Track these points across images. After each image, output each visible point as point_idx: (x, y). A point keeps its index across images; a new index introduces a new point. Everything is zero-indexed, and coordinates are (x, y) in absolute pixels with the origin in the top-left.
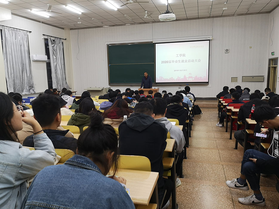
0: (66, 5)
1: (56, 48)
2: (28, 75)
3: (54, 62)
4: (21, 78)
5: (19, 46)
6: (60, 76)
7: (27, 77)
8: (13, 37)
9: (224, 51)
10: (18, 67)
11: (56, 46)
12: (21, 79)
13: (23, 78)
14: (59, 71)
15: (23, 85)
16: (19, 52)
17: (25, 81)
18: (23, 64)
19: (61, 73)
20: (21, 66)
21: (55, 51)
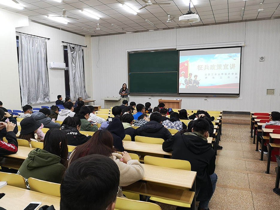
0: (82, 10)
1: (75, 56)
2: (44, 83)
3: (72, 70)
4: (37, 85)
5: (36, 54)
6: (78, 85)
7: (43, 85)
8: (30, 44)
9: (259, 59)
10: (34, 74)
11: (75, 53)
12: (37, 87)
13: (38, 86)
14: (78, 80)
15: (38, 94)
16: (35, 60)
17: (41, 89)
18: (39, 72)
19: (80, 82)
20: (37, 73)
21: (74, 58)
